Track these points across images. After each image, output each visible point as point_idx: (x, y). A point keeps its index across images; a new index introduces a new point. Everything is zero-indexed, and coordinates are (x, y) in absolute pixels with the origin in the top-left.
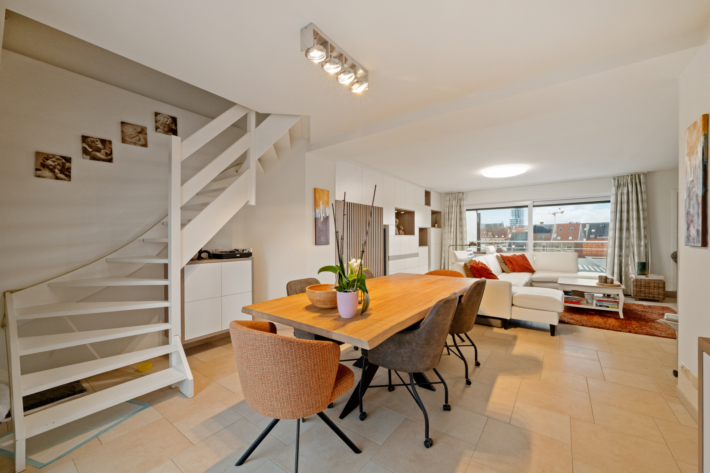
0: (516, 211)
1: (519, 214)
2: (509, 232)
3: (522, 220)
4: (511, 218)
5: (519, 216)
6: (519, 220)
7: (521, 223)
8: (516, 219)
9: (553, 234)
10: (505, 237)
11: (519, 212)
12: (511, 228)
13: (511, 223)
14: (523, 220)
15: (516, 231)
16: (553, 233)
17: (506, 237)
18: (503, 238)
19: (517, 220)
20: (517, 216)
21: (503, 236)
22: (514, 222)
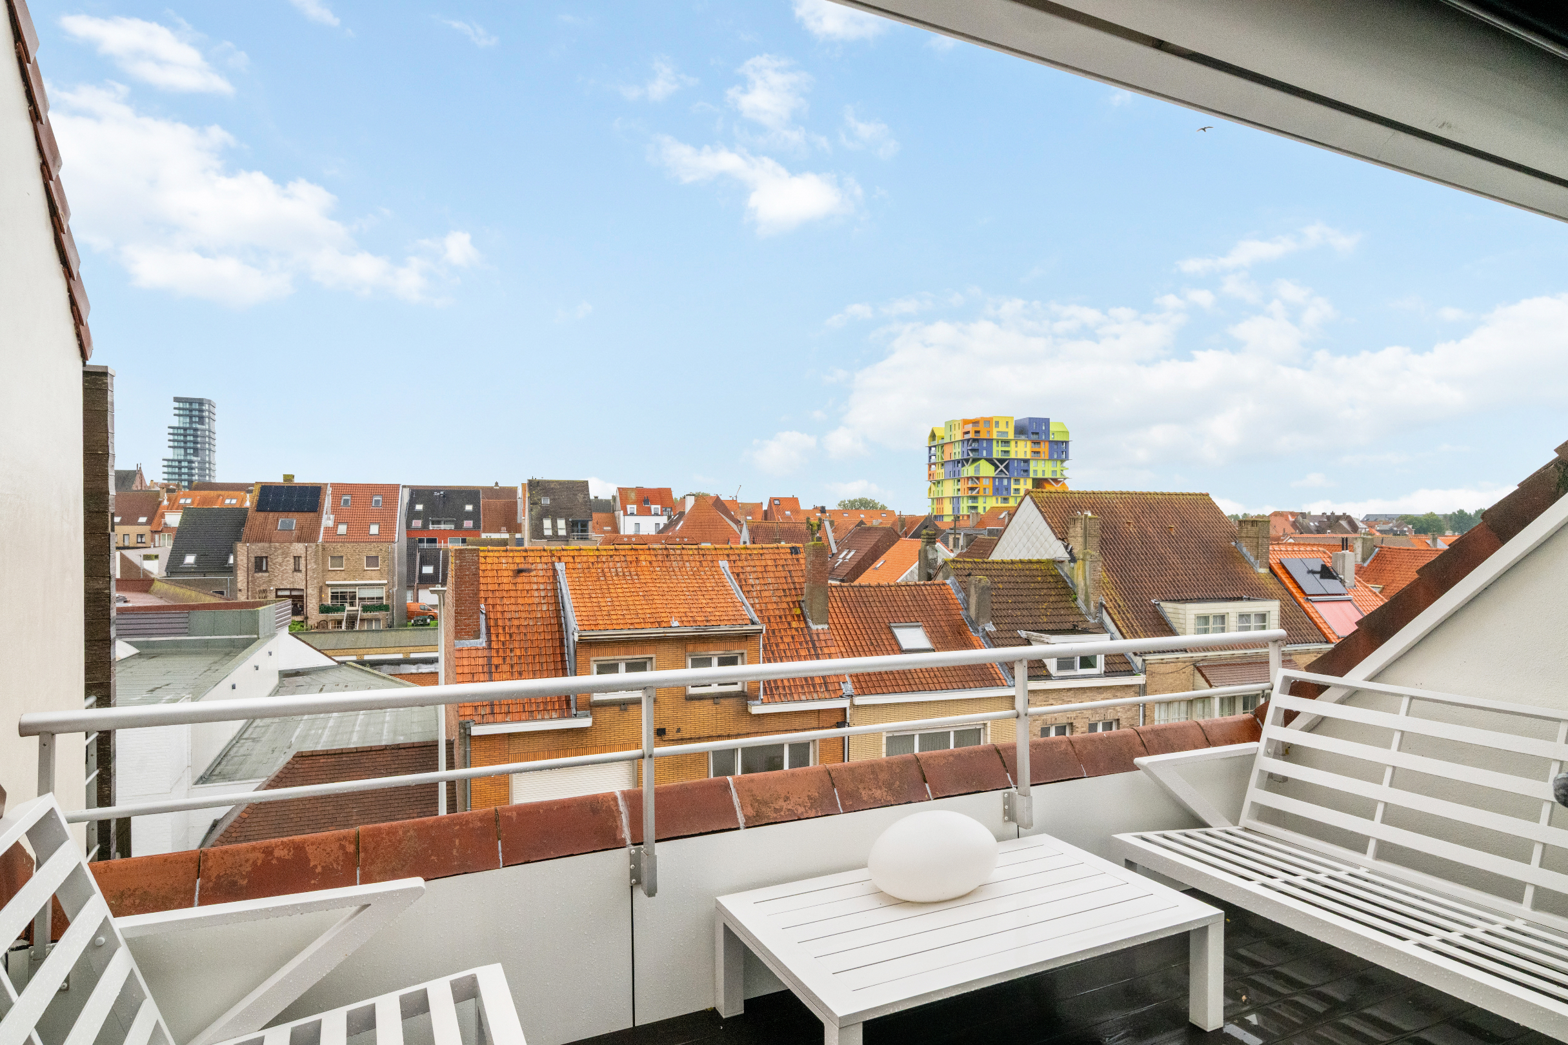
0: (188, 432)
1: (196, 443)
2: (166, 503)
3: (207, 465)
4: (170, 454)
5: (196, 450)
6: (196, 464)
7: (205, 476)
8: (189, 457)
9: (325, 516)
10: (149, 523)
11: (196, 436)
12: (173, 491)
13: (168, 473)
14: (210, 463)
15: (193, 503)
16: (325, 512)
17: (156, 521)
18: (142, 524)
19: (191, 462)
20: (190, 448)
21: (143, 520)
22: (180, 468)
